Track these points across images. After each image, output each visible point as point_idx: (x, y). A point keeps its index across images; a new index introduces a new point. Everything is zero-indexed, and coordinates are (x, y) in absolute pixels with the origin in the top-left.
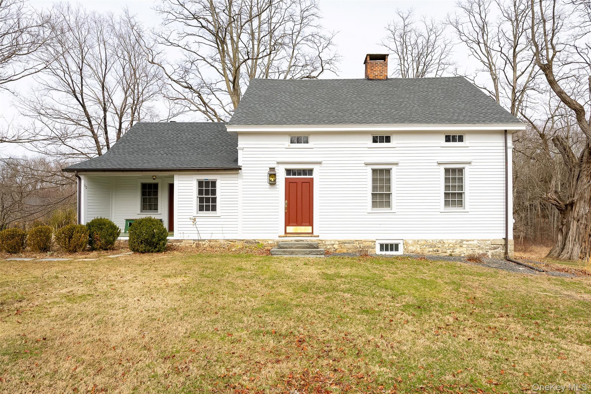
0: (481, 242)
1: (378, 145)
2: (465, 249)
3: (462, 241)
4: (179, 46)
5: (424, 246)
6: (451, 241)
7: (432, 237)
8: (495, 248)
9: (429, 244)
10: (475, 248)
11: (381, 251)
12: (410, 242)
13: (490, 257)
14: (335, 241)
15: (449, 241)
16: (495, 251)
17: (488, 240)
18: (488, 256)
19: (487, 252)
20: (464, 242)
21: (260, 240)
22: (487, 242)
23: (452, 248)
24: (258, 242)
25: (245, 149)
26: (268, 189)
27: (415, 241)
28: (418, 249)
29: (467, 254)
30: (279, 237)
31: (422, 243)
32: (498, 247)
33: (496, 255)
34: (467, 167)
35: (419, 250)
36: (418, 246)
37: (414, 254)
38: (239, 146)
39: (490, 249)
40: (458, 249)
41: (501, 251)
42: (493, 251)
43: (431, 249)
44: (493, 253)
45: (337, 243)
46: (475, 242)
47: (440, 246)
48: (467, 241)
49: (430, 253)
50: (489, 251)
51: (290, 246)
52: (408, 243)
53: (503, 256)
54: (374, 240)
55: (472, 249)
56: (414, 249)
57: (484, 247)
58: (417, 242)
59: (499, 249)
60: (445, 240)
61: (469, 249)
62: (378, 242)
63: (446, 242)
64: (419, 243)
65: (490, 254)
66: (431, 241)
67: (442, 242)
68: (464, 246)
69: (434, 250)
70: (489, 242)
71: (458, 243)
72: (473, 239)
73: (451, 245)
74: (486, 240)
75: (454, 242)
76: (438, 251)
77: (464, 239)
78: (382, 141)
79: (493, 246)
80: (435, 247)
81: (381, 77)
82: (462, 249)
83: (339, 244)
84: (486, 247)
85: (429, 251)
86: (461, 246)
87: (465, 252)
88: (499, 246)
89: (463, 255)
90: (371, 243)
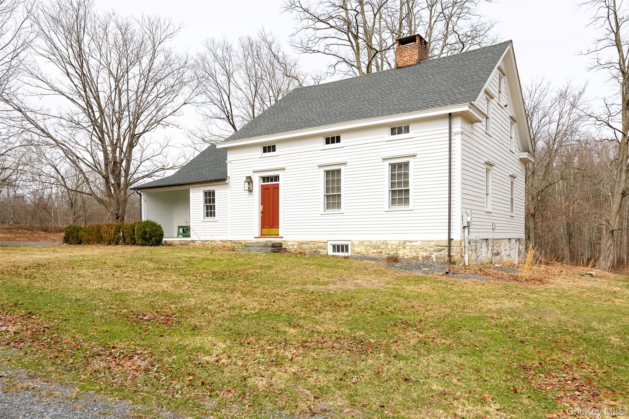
0: (425, 243)
1: (331, 146)
2: (409, 251)
3: (405, 242)
4: (319, 52)
5: (369, 247)
6: (394, 241)
7: (376, 238)
8: (440, 251)
9: (373, 245)
10: (419, 250)
11: (333, 252)
12: (356, 243)
13: (434, 260)
14: (295, 241)
15: (393, 242)
16: (440, 253)
17: (432, 241)
18: (432, 259)
19: (431, 254)
20: (408, 243)
21: (243, 241)
22: (431, 243)
23: (395, 250)
24: (241, 243)
25: (232, 162)
26: (247, 196)
27: (360, 241)
28: (363, 250)
29: (411, 256)
30: (255, 238)
31: (367, 243)
32: (444, 250)
33: (440, 258)
34: (411, 161)
35: (364, 252)
36: (363, 247)
37: (359, 255)
38: (228, 159)
39: (434, 251)
40: (401, 251)
41: (445, 253)
42: (437, 253)
43: (375, 251)
44: (437, 256)
45: (297, 243)
46: (418, 243)
47: (383, 247)
48: (411, 242)
49: (374, 255)
50: (434, 253)
51: (252, 245)
52: (354, 244)
53: (447, 258)
54: (326, 241)
55: (416, 251)
56: (359, 250)
57: (428, 249)
58: (362, 243)
59: (445, 251)
60: (389, 241)
61: (413, 250)
62: (329, 243)
63: (389, 243)
64: (364, 244)
65: (433, 256)
66: (375, 242)
67: (385, 243)
68: (407, 247)
69: (378, 251)
70: (433, 243)
71: (401, 244)
72: (416, 239)
73: (394, 246)
74: (429, 241)
75: (397, 243)
76: (382, 253)
77: (407, 240)
78: (333, 142)
79: (437, 247)
80: (379, 248)
81: (411, 63)
82: (405, 251)
83: (298, 244)
84: (431, 249)
85: (373, 253)
86: (404, 248)
87: (408, 254)
88: (444, 248)
89: (406, 257)
90: (323, 244)
